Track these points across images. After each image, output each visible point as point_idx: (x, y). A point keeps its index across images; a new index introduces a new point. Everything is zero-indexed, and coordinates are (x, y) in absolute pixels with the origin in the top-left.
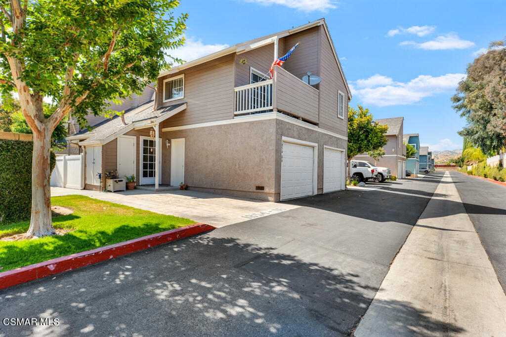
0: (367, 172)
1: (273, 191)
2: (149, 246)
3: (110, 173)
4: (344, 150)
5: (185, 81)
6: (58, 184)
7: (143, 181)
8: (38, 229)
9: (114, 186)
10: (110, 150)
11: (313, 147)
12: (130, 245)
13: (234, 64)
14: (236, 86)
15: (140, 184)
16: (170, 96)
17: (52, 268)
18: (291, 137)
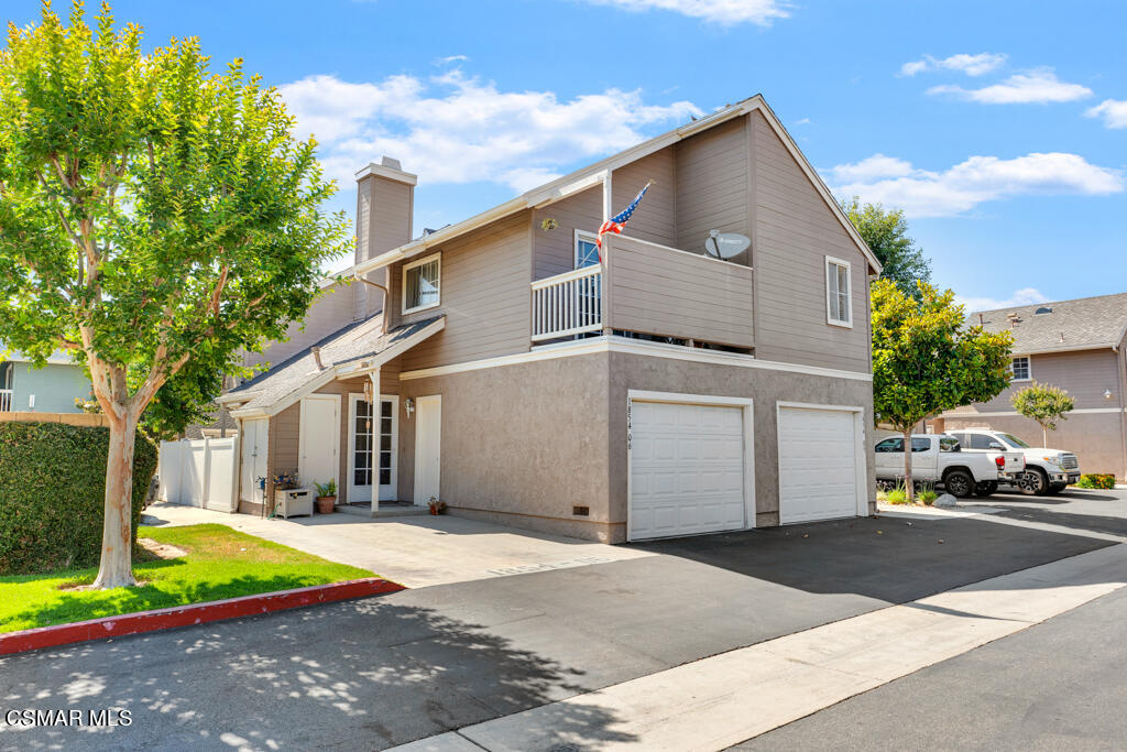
0: (982, 464)
1: (605, 518)
2: (265, 610)
3: (281, 477)
4: (861, 409)
5: (442, 266)
6: (194, 500)
7: (354, 492)
8: (108, 576)
9: (288, 504)
10: (285, 425)
11: (742, 408)
12: (231, 605)
13: (530, 230)
14: (536, 278)
15: (348, 501)
16: (414, 300)
17: (109, 626)
18: (659, 389)
